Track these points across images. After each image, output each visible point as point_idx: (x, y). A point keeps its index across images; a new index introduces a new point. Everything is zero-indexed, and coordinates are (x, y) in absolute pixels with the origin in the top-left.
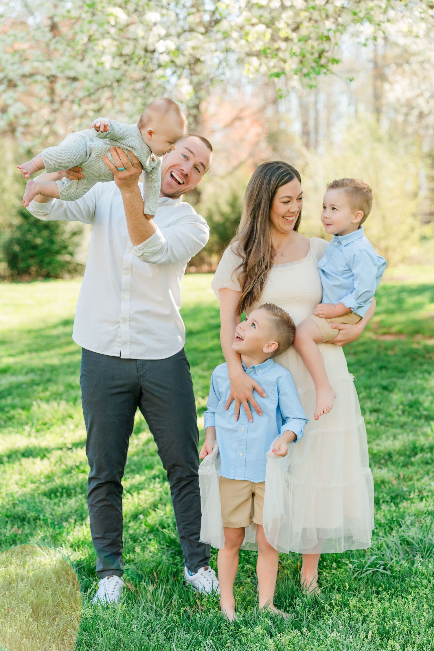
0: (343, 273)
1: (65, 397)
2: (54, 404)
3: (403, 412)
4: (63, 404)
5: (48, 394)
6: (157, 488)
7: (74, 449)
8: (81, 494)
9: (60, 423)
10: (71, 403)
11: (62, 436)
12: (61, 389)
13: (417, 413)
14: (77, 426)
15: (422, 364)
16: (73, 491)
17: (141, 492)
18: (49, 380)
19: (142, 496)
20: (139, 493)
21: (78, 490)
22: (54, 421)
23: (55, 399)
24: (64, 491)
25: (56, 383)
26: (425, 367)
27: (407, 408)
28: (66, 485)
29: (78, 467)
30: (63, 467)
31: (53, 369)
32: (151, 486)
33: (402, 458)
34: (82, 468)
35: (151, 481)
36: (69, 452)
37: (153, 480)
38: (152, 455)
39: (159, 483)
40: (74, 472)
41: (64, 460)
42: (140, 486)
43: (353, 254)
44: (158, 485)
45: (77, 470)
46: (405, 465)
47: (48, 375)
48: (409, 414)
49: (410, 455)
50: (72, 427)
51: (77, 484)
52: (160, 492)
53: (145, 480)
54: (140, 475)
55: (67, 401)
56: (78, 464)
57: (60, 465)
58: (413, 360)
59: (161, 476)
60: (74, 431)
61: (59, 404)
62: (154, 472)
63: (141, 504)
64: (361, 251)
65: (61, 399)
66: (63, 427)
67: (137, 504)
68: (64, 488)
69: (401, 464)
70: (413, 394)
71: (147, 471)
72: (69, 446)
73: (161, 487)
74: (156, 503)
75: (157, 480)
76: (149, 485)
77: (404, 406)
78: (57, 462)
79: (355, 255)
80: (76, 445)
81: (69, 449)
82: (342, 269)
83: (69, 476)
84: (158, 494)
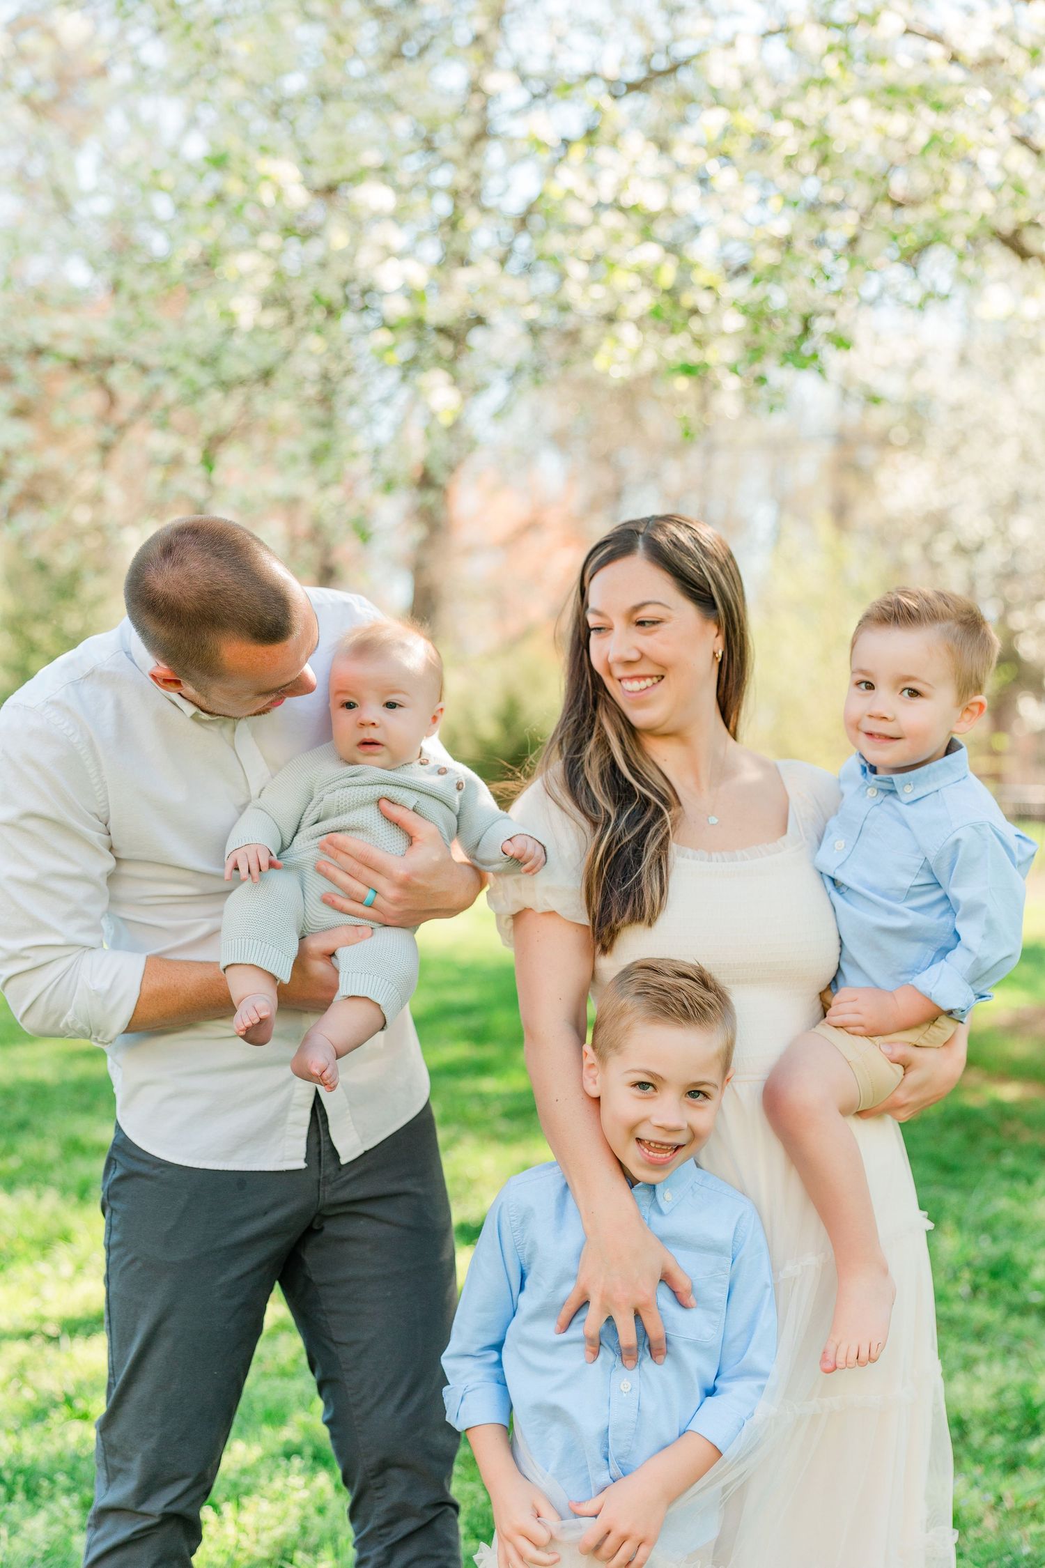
0: (909, 894)
1: (58, 1175)
2: (26, 1196)
3: (976, 1289)
4: (51, 1198)
5: (13, 1163)
6: (294, 1489)
7: (65, 1341)
8: (68, 1491)
9: (35, 1253)
10: (74, 1199)
11: (37, 1293)
12: (51, 1151)
13: (1016, 1298)
14: (80, 1269)
15: (997, 1152)
16: (45, 1484)
17: (245, 1501)
18: (22, 1126)
19: (248, 1518)
20: (239, 1506)
21: (62, 1479)
22: (20, 1246)
23: (30, 1182)
24: (21, 1479)
25: (41, 1135)
26: (1009, 1161)
27: (984, 1279)
28: (27, 1462)
29: (69, 1401)
30: (28, 1394)
31: (39, 1094)
32: (278, 1484)
33: (998, 1442)
34: (80, 1404)
35: (278, 1466)
36: (50, 1351)
37: (283, 1462)
38: (284, 1374)
39: (302, 1471)
40: (56, 1417)
41: (30, 1375)
42: (246, 1481)
43: (952, 839)
44: (296, 1481)
45: (65, 1410)
46: (1012, 1466)
47: (20, 1110)
48: (993, 1297)
49: (1018, 1429)
50: (67, 1269)
51: (60, 1458)
52: (302, 1507)
53: (262, 1460)
54: (248, 1443)
55: (64, 1190)
56: (71, 1390)
57: (19, 1390)
58: (973, 1138)
59: (308, 1451)
60: (70, 1281)
61: (39, 1197)
62: (289, 1434)
63: (246, 1543)
64: (977, 827)
65: (47, 1182)
66: (44, 1268)
67: (232, 1542)
68: (20, 1471)
69: (999, 1461)
70: (995, 1239)
71: (266, 1430)
72: (52, 1329)
73: (306, 1487)
74: (289, 1546)
75: (297, 1462)
76: (271, 1479)
77: (976, 1272)
78: (11, 1380)
79: (958, 841)
80: (75, 1328)
81: (53, 1339)
82: (907, 881)
83: (38, 1428)
84: (295, 1513)
